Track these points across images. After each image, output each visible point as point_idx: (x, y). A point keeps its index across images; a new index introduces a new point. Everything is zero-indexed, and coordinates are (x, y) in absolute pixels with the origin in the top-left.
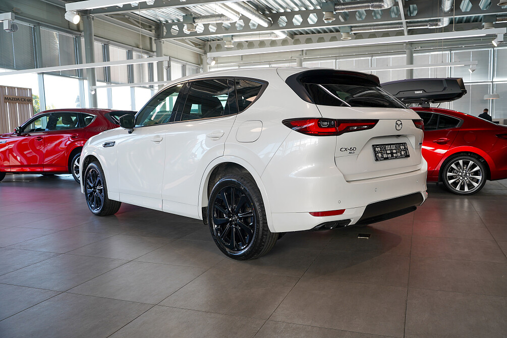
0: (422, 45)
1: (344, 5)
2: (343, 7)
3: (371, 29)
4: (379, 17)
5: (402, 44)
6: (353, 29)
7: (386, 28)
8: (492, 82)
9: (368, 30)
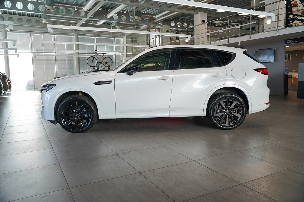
0: (84, 32)
1: (60, 4)
2: (59, 5)
3: (61, 19)
4: (73, 14)
5: (72, 30)
6: (50, 17)
7: (69, 20)
8: (115, 54)
9: (59, 19)
